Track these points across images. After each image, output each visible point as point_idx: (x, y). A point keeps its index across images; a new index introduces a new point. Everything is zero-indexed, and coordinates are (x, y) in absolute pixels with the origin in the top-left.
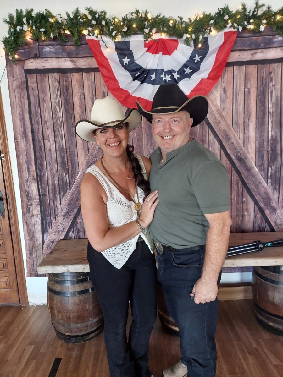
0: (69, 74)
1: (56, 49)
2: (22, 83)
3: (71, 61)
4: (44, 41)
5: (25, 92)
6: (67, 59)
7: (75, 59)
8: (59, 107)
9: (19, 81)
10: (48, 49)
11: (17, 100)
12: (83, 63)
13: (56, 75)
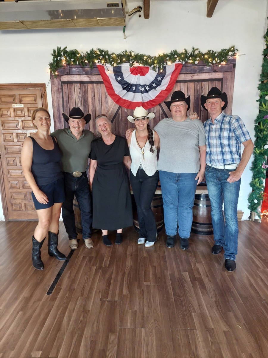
0: (86, 84)
1: (79, 70)
2: (59, 89)
3: (88, 77)
4: (73, 65)
5: (61, 94)
6: (85, 76)
7: (90, 76)
8: (80, 104)
9: (57, 88)
10: (74, 69)
11: (56, 99)
12: (95, 78)
13: (78, 85)
